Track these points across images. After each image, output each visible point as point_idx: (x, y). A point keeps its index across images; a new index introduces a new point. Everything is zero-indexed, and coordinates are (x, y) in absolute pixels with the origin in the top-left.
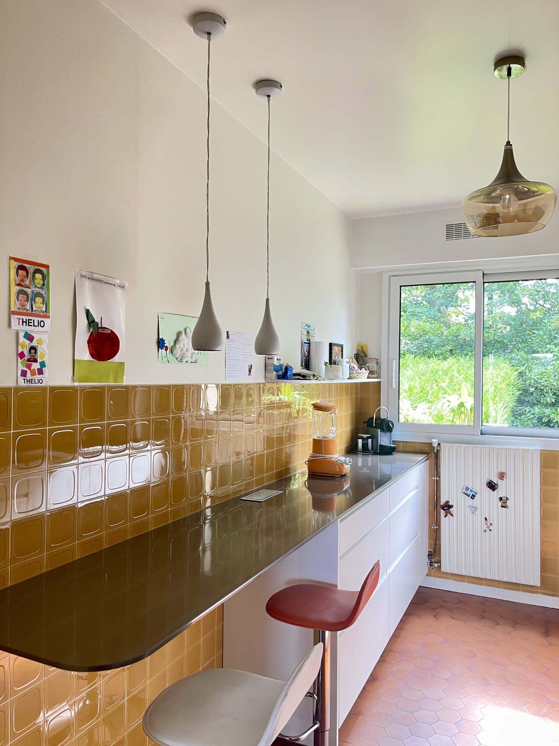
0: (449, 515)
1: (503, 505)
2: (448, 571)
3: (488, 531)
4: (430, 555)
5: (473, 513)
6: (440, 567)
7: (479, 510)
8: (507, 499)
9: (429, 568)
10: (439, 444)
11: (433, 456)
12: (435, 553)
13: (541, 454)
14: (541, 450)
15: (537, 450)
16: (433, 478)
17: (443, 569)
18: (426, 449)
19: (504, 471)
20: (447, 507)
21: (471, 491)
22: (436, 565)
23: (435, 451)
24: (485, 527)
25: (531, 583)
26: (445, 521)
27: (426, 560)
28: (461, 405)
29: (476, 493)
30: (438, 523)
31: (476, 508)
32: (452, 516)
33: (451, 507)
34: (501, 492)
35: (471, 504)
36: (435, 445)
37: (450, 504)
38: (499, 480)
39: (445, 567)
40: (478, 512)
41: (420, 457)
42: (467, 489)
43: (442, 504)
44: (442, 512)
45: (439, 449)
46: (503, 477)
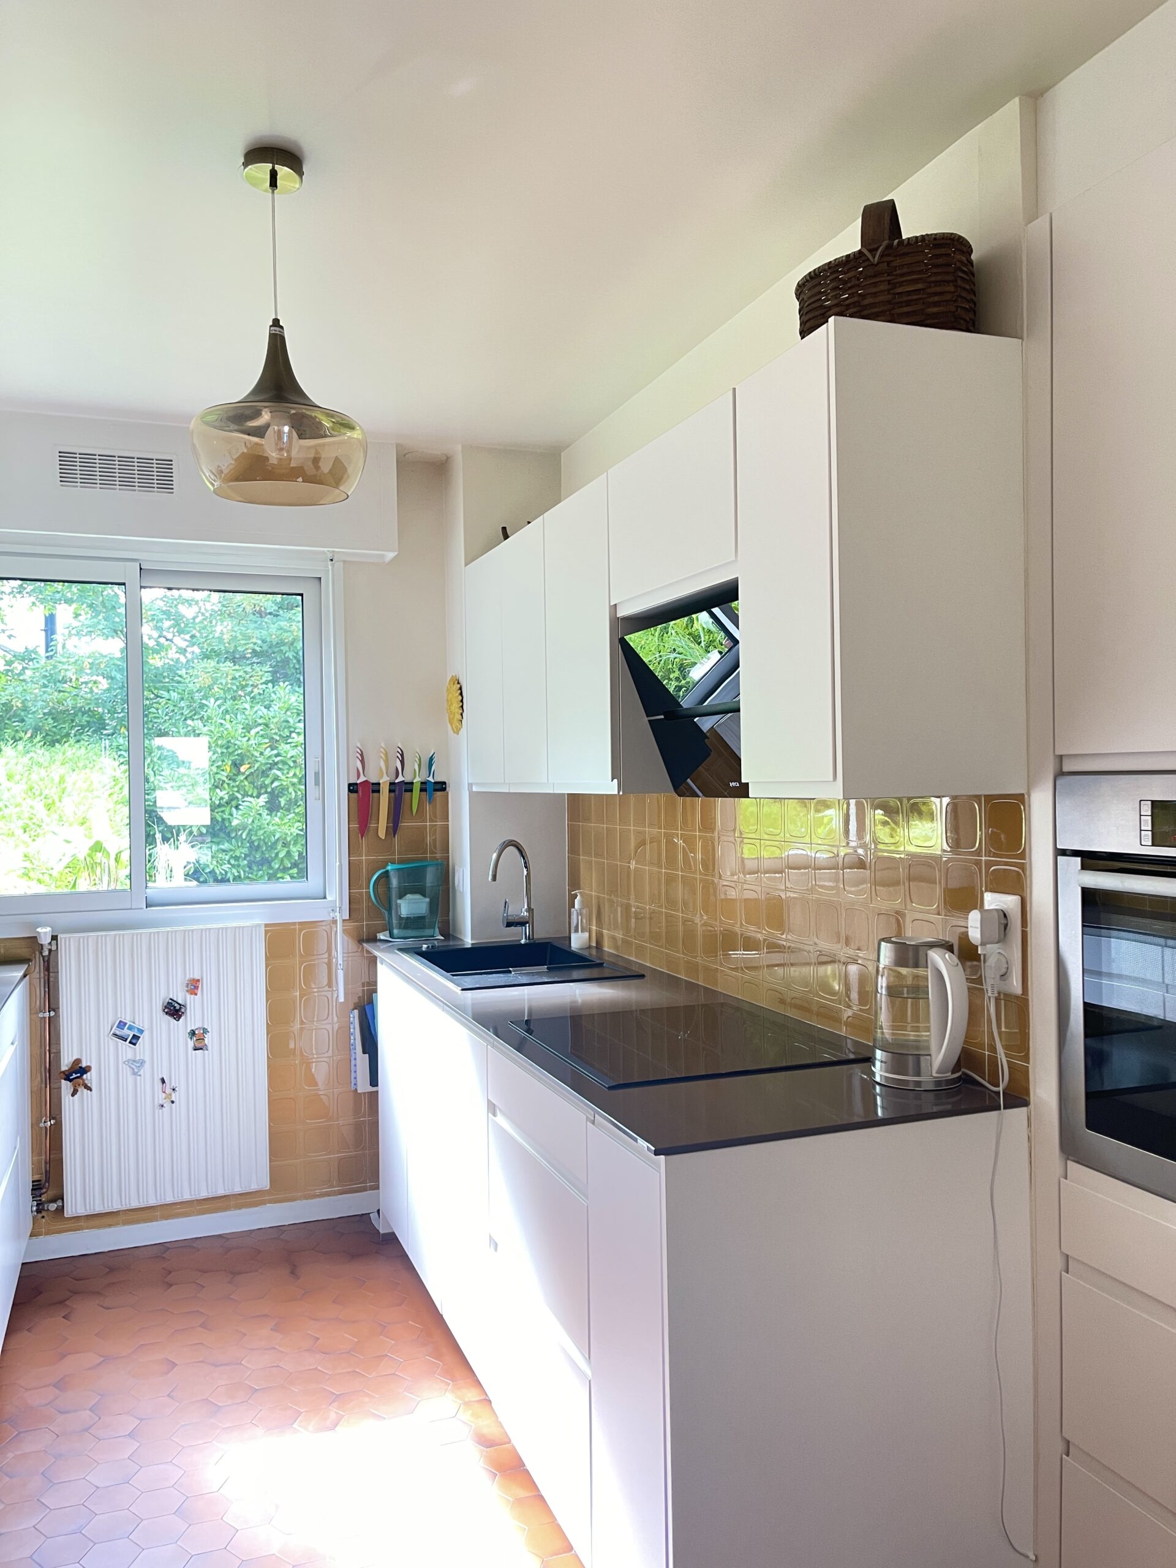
0: (81, 1089)
1: (198, 1045)
2: (81, 1211)
3: (167, 1105)
4: (37, 1188)
5: (135, 1074)
6: (61, 1210)
7: (147, 1066)
8: (205, 1031)
9: (34, 1218)
10: (54, 938)
11: (38, 965)
12: (48, 1180)
13: (266, 932)
14: (266, 925)
15: (259, 925)
16: (41, 1015)
17: (69, 1212)
18: (24, 952)
19: (197, 977)
20: (77, 1072)
21: (130, 1028)
22: (53, 1207)
23: (46, 953)
24: (160, 1098)
25: (254, 1187)
26: (72, 1106)
27: (28, 1203)
28: (98, 847)
29: (142, 1031)
30: (56, 1114)
31: (142, 1062)
32: (90, 1089)
33: (85, 1070)
34: (192, 1020)
35: (130, 1056)
36: (45, 940)
37: (84, 1065)
38: (188, 996)
39: (74, 1205)
40: (146, 1069)
41: (17, 972)
42: (122, 1025)
43: (64, 1068)
44: (66, 1086)
45: (54, 948)
46: (196, 988)
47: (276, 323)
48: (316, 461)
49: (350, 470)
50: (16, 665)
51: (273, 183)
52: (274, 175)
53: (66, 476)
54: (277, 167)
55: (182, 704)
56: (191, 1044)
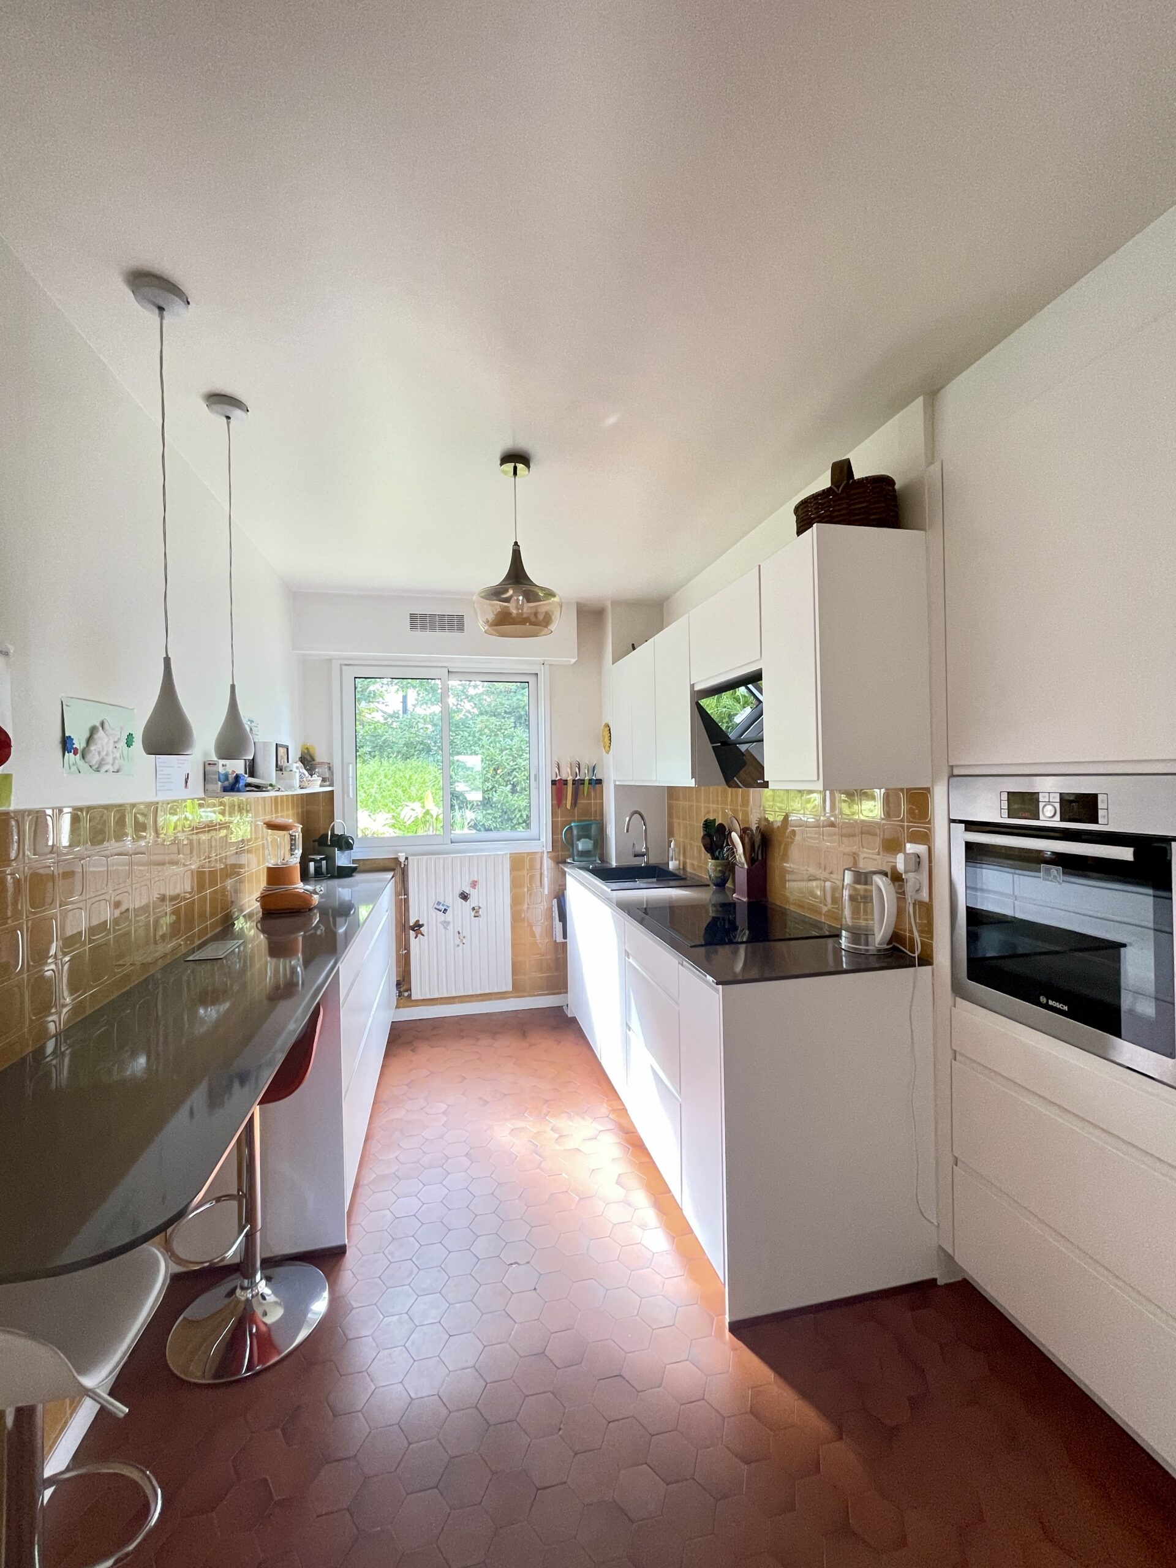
0: (419, 935)
1: (476, 915)
2: (420, 997)
3: (461, 945)
4: (398, 984)
5: (445, 928)
6: (410, 996)
7: (451, 925)
8: (480, 908)
9: (397, 999)
10: (407, 858)
11: (399, 871)
12: (403, 980)
13: (510, 857)
14: (510, 854)
15: (506, 854)
16: (400, 897)
17: (413, 998)
18: (393, 865)
19: (476, 879)
20: (417, 927)
21: (443, 905)
22: (406, 994)
23: (403, 866)
24: (458, 941)
25: (504, 990)
26: (414, 942)
27: (395, 992)
28: (427, 813)
29: (448, 907)
30: (407, 947)
31: (448, 923)
32: (423, 935)
33: (421, 926)
34: (473, 902)
35: (443, 919)
36: (402, 860)
37: (421, 923)
38: (471, 889)
39: (416, 995)
40: (451, 927)
41: (389, 875)
42: (439, 903)
43: (411, 924)
44: (412, 934)
45: (406, 863)
46: (475, 885)
47: (516, 543)
48: (536, 614)
49: (553, 618)
50: (389, 720)
51: (515, 473)
52: (515, 468)
53: (413, 626)
54: (517, 464)
55: (470, 738)
56: (473, 914)
